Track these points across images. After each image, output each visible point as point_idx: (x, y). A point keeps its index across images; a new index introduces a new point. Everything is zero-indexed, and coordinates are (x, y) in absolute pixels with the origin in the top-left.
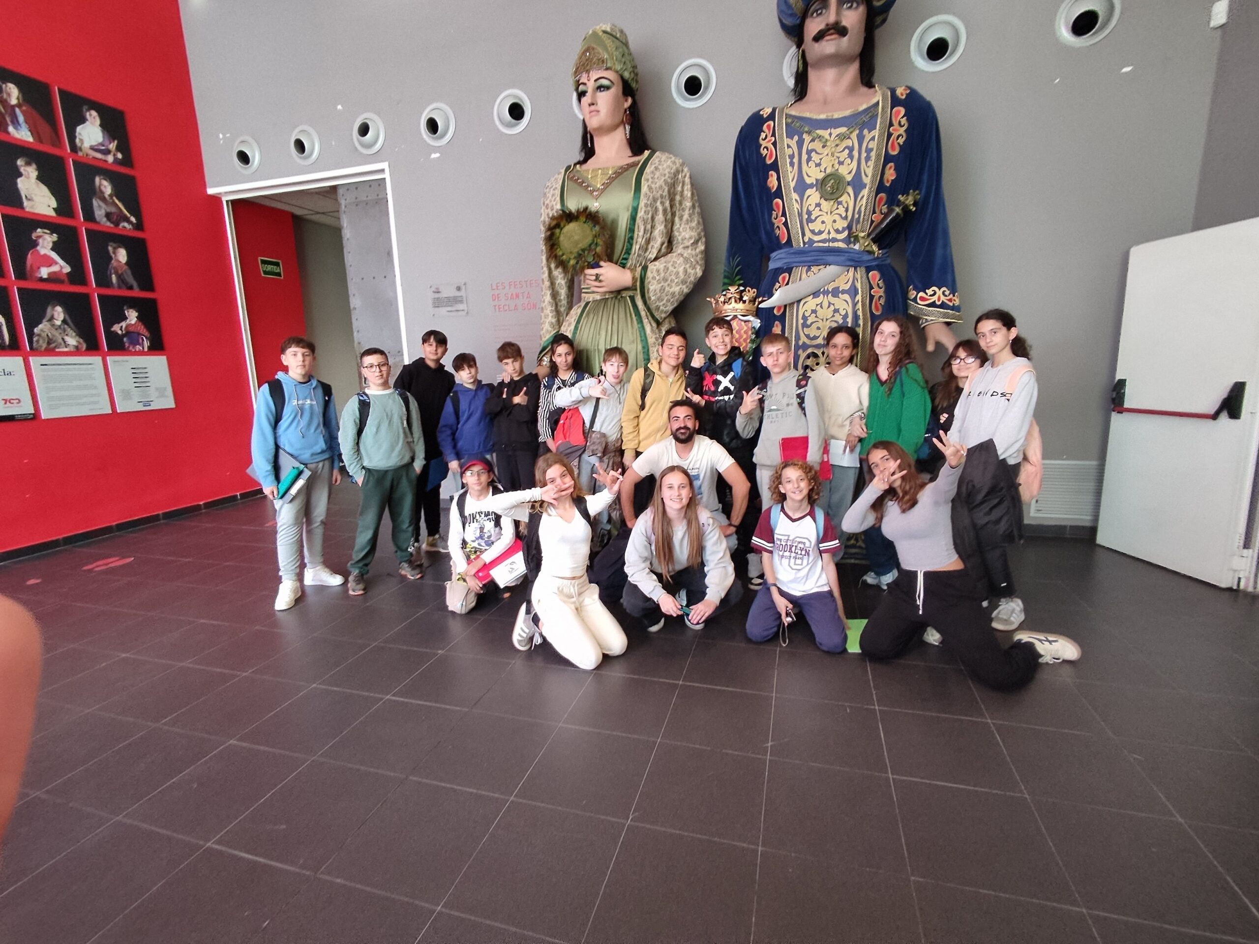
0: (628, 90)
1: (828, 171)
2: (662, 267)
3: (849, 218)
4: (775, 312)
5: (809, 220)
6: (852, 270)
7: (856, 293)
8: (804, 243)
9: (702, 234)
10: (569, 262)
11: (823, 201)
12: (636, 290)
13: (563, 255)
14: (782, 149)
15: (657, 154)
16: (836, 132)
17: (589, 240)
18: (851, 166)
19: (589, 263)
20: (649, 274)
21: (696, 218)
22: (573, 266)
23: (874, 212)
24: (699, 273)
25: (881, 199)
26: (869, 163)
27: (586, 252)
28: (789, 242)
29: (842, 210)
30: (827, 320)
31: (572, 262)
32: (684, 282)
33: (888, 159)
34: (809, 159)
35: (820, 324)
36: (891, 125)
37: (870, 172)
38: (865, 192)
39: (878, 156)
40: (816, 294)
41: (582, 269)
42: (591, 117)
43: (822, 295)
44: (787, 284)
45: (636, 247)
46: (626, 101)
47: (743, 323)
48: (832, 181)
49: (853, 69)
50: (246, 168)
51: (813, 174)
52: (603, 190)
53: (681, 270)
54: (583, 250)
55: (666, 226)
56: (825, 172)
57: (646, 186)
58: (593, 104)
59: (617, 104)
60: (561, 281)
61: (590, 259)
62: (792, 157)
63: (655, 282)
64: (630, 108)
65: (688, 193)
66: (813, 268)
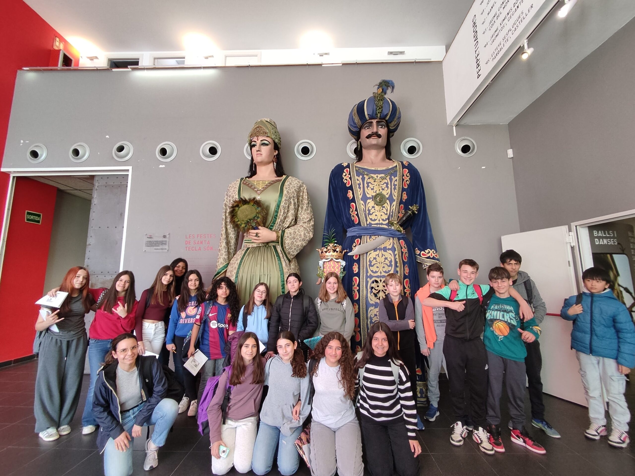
0: (276, 147)
1: (378, 192)
2: (292, 231)
3: (388, 214)
4: (354, 258)
5: (369, 214)
6: (391, 239)
7: (395, 250)
8: (367, 225)
9: (313, 217)
10: (241, 225)
11: (375, 205)
12: (278, 243)
13: (238, 221)
14: (354, 180)
15: (290, 177)
16: (380, 176)
17: (254, 215)
18: (388, 191)
19: (253, 227)
20: (286, 235)
21: (310, 209)
22: (243, 227)
23: (399, 213)
24: (312, 236)
25: (402, 207)
26: (396, 191)
27: (252, 221)
28: (359, 224)
29: (384, 210)
30: (382, 263)
31: (243, 225)
32: (304, 240)
33: (403, 190)
34: (368, 186)
35: (378, 265)
36: (403, 176)
37: (396, 194)
38: (395, 203)
39: (399, 188)
40: (375, 250)
41: (249, 229)
42: (257, 157)
43: (378, 250)
44: (360, 244)
45: (278, 221)
46: (275, 152)
47: (336, 263)
48: (380, 197)
49: (383, 152)
50: (34, 160)
51: (370, 193)
52: (263, 191)
53: (302, 233)
54: (250, 220)
55: (295, 211)
56: (376, 193)
57: (286, 191)
58: (259, 151)
59: (271, 153)
60: (232, 235)
61: (254, 225)
62: (359, 184)
63: (289, 239)
64: (276, 155)
65: (306, 197)
66: (372, 237)
